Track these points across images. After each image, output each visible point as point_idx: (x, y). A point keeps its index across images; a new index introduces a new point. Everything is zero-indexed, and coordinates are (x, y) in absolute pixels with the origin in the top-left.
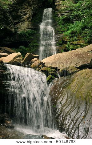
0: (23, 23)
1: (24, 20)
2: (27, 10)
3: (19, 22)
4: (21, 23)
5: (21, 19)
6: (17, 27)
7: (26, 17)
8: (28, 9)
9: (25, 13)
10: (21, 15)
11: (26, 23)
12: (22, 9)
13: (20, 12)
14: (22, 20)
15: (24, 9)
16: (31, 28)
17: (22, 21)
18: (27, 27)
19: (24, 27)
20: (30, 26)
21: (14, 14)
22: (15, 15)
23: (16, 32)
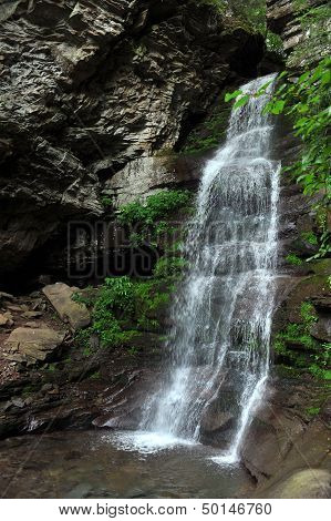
0: (136, 168)
1: (139, 153)
2: (142, 105)
3: (118, 167)
4: (126, 170)
5: (124, 148)
6: (115, 189)
7: (144, 136)
8: (143, 98)
9: (131, 121)
10: (119, 131)
11: (147, 161)
12: (113, 105)
13: (110, 122)
14: (130, 152)
15: (124, 105)
16: (167, 180)
17: (129, 159)
18: (149, 180)
19: (140, 183)
20: (161, 175)
21: (78, 136)
22: (84, 139)
23: (109, 209)
